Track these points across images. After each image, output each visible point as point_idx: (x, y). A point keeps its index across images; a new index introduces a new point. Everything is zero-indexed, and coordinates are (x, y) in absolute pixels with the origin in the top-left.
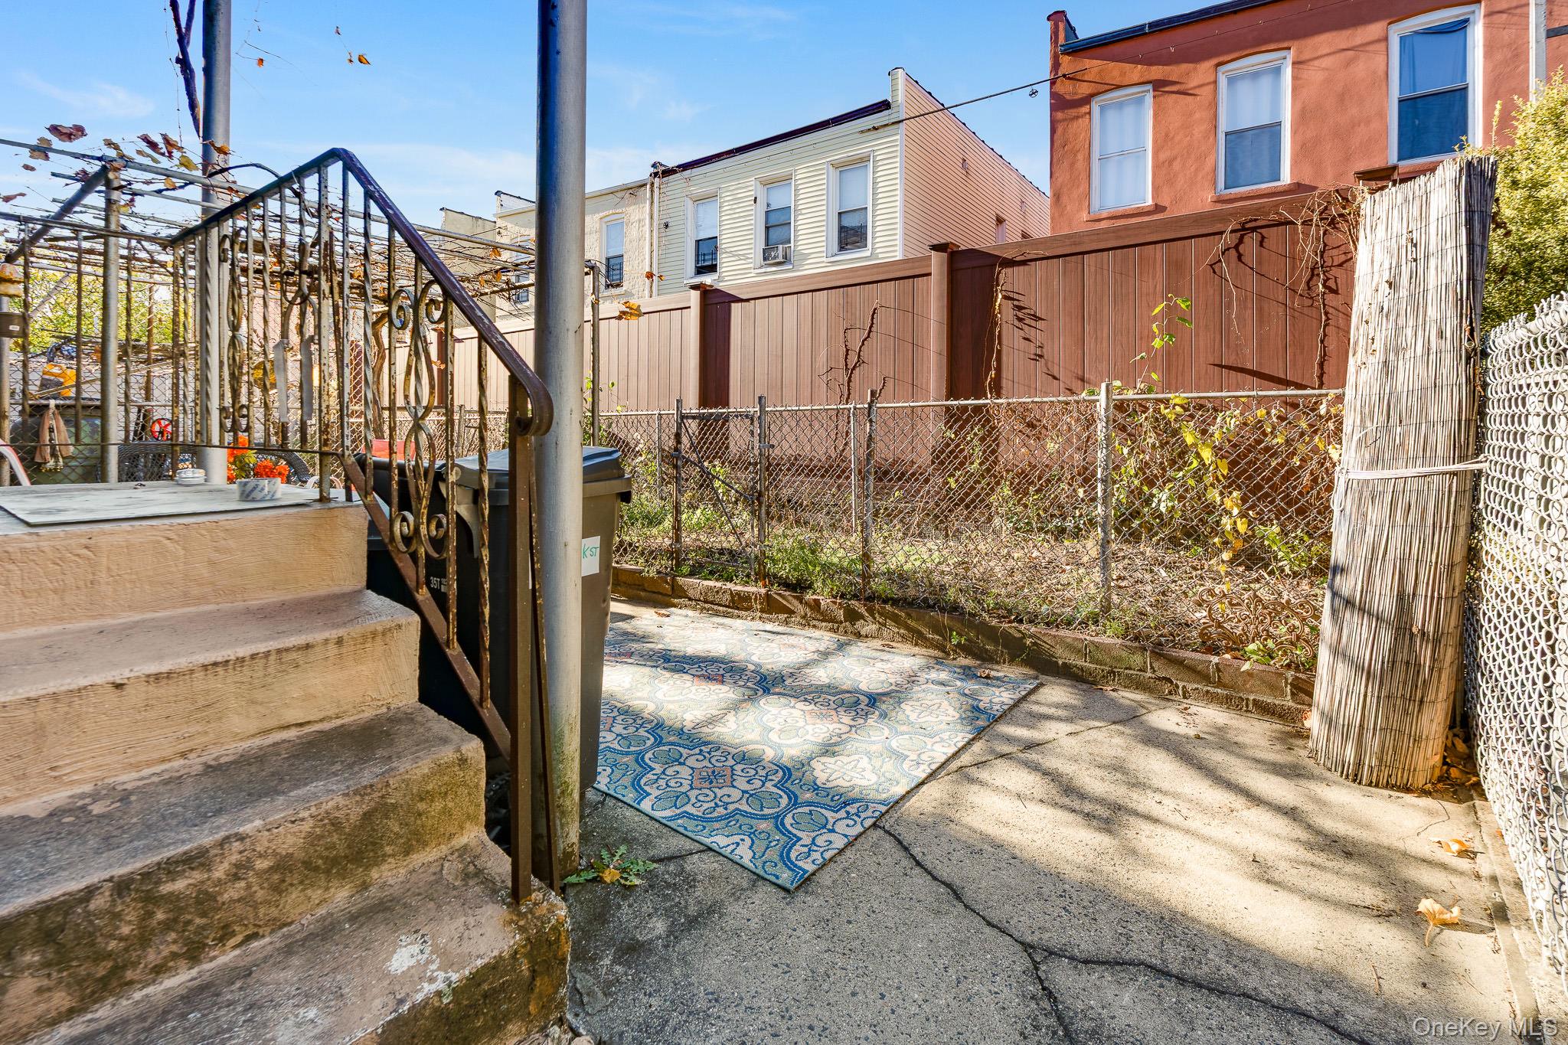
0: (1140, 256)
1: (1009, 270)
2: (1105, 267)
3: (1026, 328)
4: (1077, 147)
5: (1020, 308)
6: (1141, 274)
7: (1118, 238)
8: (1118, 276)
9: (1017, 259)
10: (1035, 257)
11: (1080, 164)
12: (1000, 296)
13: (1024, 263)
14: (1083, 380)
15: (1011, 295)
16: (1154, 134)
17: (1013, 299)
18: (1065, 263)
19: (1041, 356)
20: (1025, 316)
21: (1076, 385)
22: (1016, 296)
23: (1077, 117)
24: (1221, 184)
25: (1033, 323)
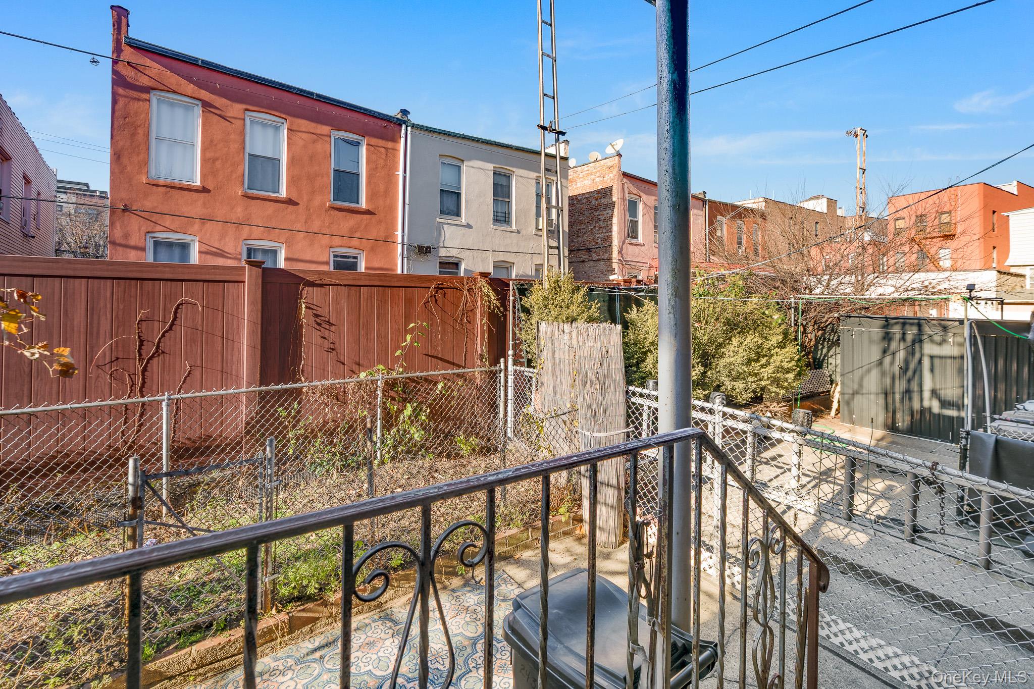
0: (392, 293)
1: (310, 289)
2: (373, 296)
3: (322, 329)
4: (139, 123)
5: (317, 316)
6: (392, 303)
7: (381, 280)
8: (380, 302)
9: (317, 282)
10: (330, 283)
11: (140, 137)
12: (303, 306)
13: (321, 285)
14: (359, 365)
15: (312, 306)
16: (202, 137)
17: (313, 309)
18: (349, 289)
19: (333, 349)
20: (321, 322)
21: (355, 368)
22: (314, 307)
23: (139, 100)
24: (246, 186)
25: (327, 327)
